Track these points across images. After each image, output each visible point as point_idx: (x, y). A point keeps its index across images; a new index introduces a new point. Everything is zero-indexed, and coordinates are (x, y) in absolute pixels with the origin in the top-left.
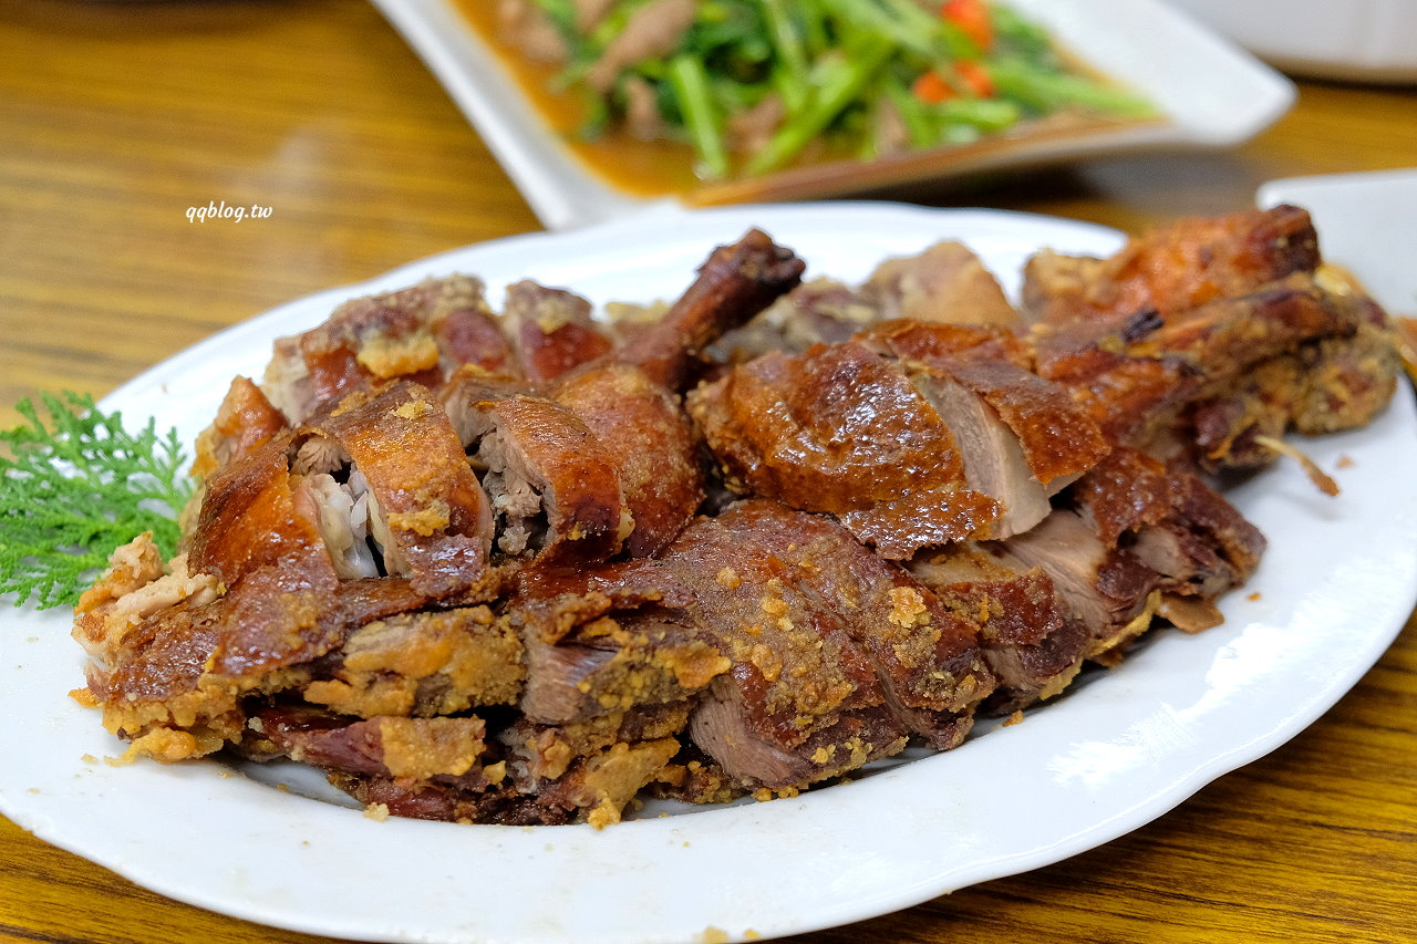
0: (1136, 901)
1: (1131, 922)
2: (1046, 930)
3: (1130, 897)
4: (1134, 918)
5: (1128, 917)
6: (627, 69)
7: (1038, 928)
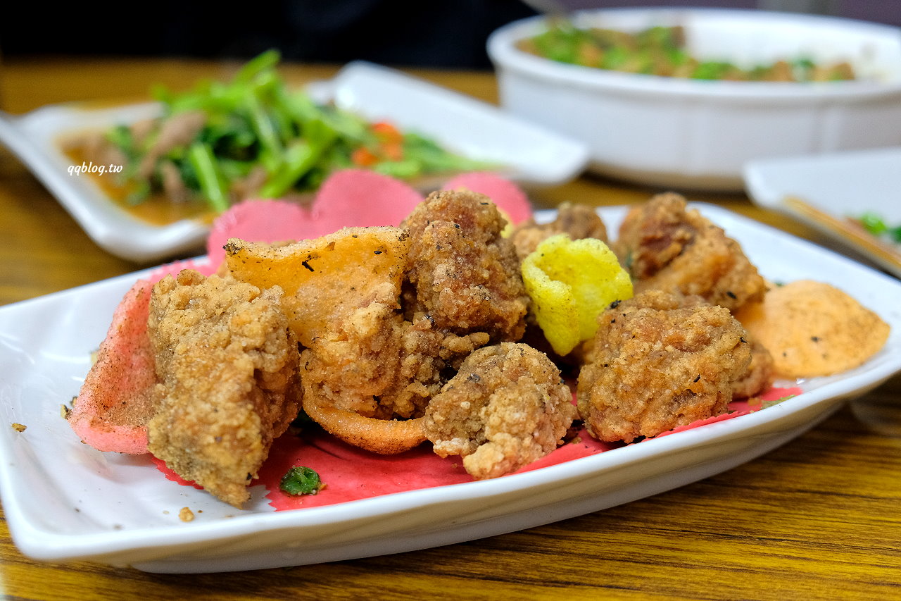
0: (885, 557)
1: (886, 569)
2: (826, 577)
3: (880, 554)
4: (887, 567)
5: (883, 567)
6: (162, 157)
7: (818, 576)
